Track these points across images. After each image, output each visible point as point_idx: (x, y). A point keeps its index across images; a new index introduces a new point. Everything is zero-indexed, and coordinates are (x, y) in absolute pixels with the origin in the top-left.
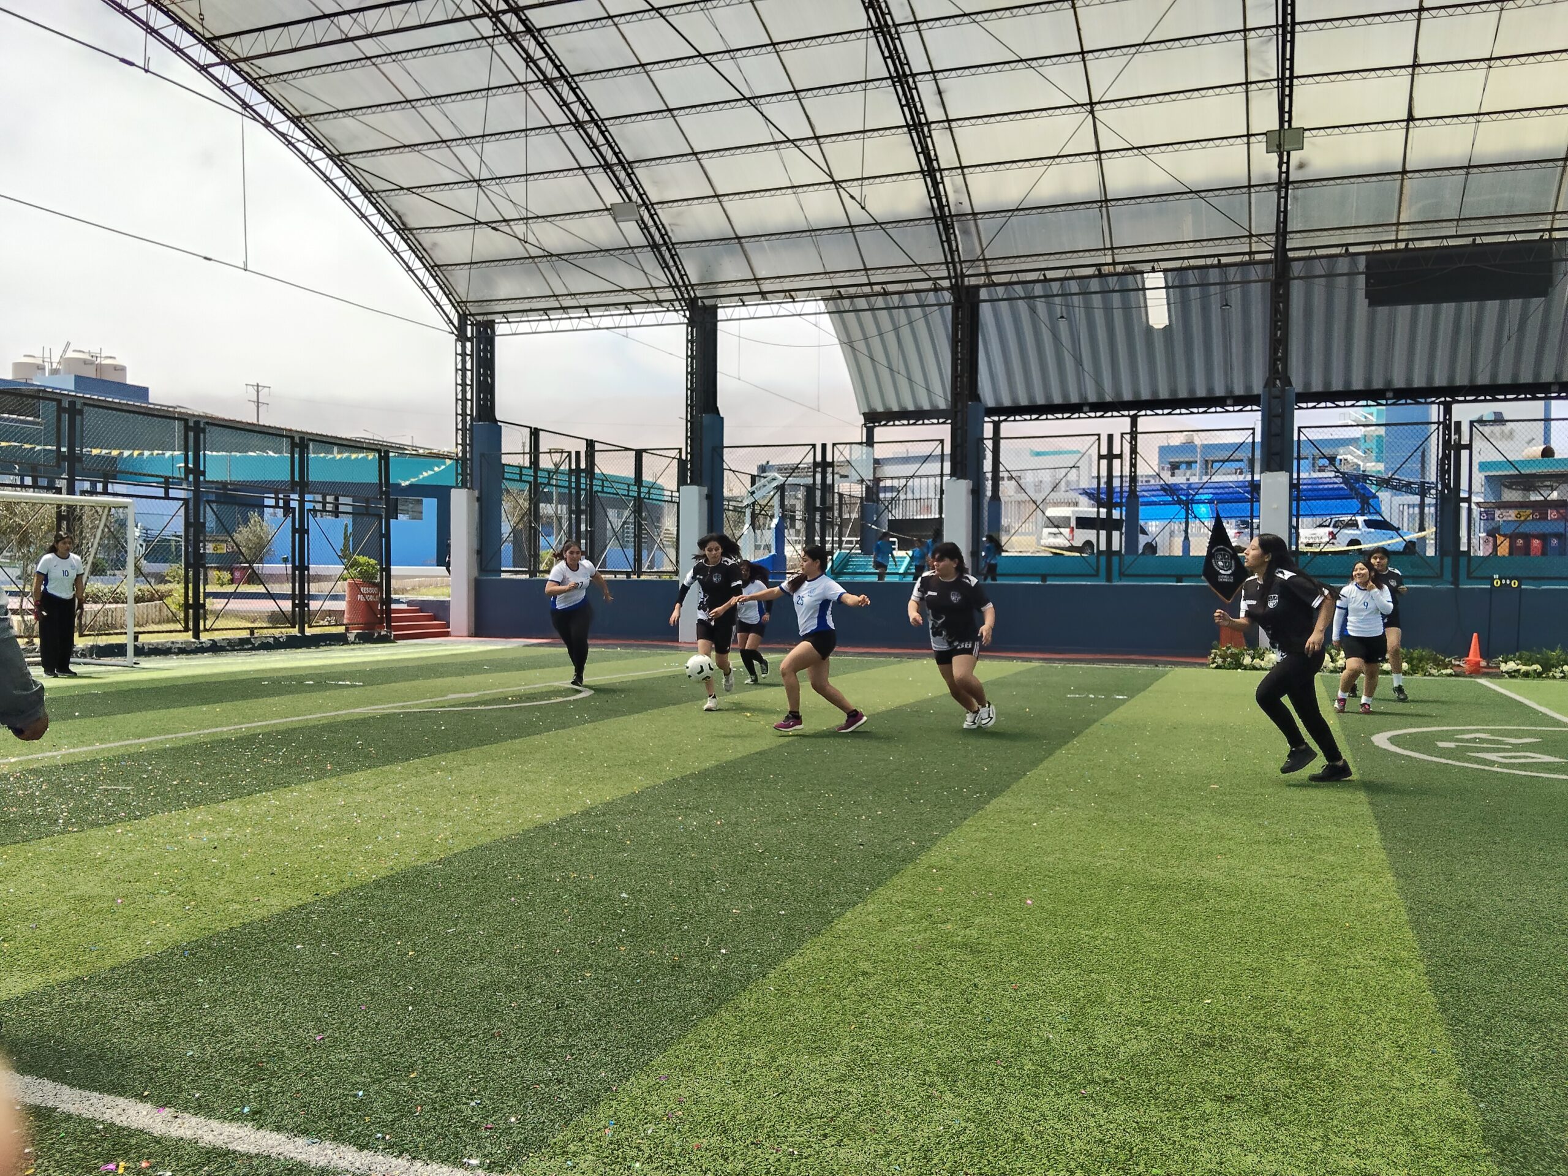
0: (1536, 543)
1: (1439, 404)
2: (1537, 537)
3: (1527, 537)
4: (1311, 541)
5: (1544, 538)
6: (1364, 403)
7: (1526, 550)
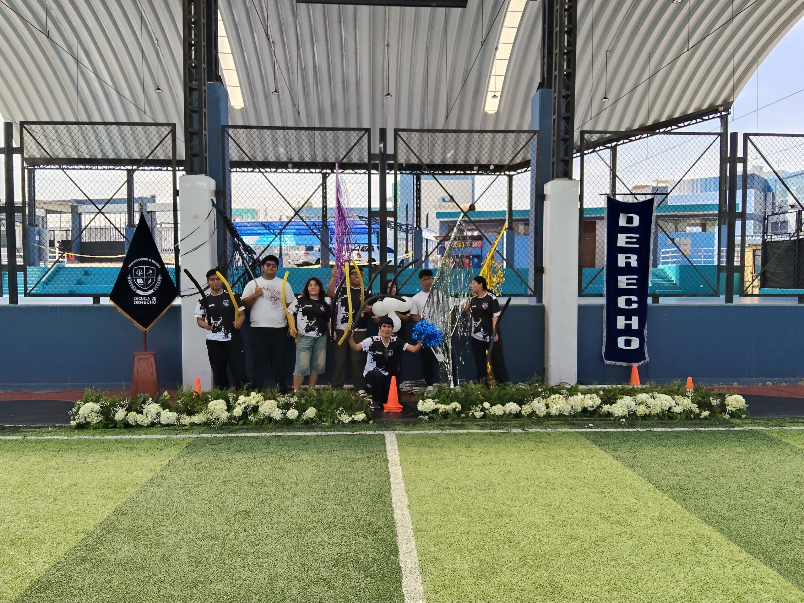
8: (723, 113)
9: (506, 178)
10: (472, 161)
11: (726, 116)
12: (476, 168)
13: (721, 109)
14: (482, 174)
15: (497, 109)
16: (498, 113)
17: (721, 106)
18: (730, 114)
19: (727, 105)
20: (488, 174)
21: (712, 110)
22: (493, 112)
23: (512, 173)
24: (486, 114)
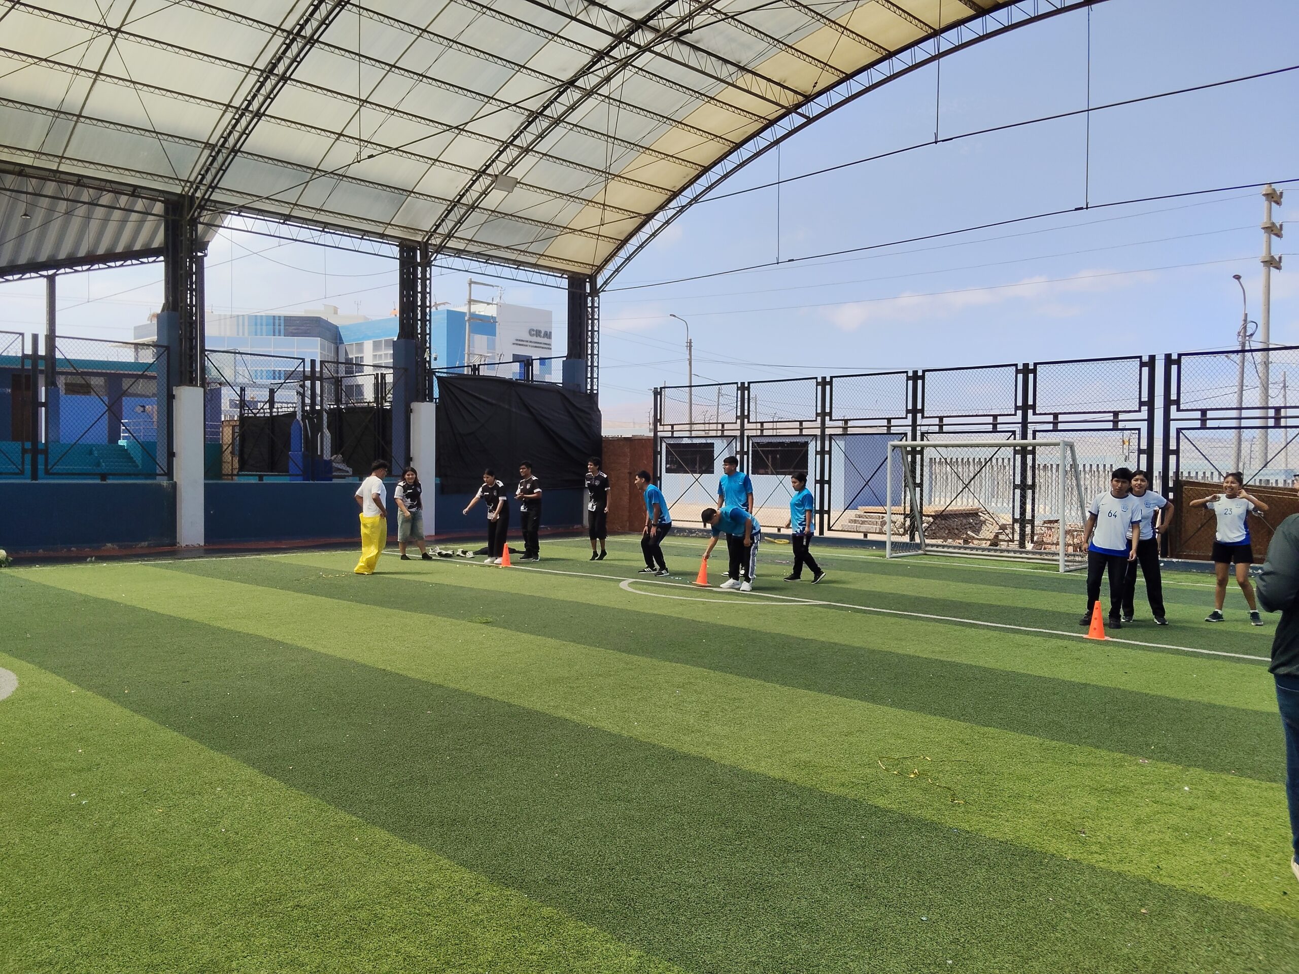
18: (205, 255)
19: (201, 245)
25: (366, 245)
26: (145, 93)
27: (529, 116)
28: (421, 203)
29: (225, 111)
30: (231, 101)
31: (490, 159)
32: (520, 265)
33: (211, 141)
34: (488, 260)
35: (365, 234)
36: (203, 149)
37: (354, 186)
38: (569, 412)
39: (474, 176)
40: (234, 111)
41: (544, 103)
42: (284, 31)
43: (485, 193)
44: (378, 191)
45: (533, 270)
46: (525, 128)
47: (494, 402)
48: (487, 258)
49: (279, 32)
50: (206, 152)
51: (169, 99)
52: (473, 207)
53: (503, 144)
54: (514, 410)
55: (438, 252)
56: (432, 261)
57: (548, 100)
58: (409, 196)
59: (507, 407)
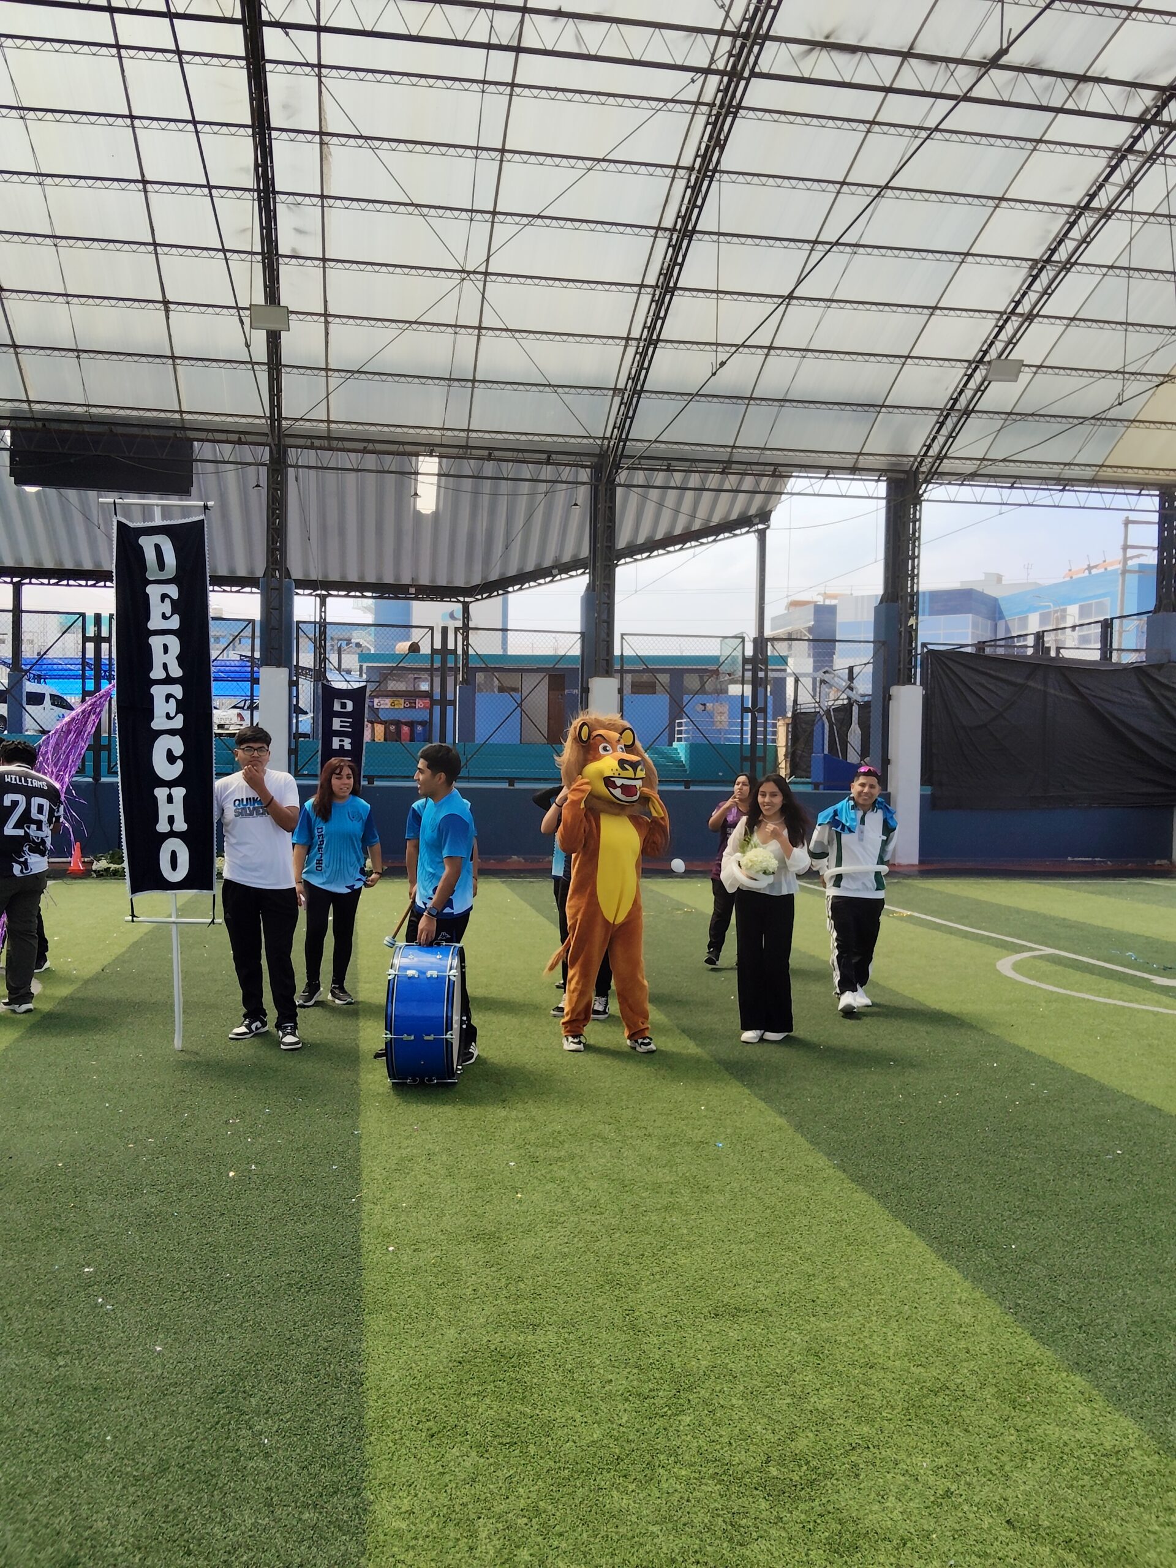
0: (405, 729)
1: (317, 595)
2: (406, 724)
3: (398, 724)
4: (222, 723)
5: (411, 725)
6: (248, 589)
7: (397, 736)
8: (761, 526)
9: (460, 605)
10: (406, 580)
11: (764, 530)
12: (412, 590)
13: (757, 520)
14: (422, 599)
15: (434, 508)
16: (436, 514)
17: (756, 516)
18: (768, 527)
19: (764, 516)
20: (432, 600)
21: (744, 521)
22: (428, 512)
23: (467, 599)
24: (418, 514)
25: (830, 485)
26: (530, 343)
27: (1032, 268)
28: (898, 417)
29: (626, 347)
30: (629, 333)
31: (985, 342)
32: (1066, 485)
33: (621, 385)
34: (1014, 483)
35: (829, 470)
36: (613, 397)
37: (800, 411)
38: (1148, 691)
39: (968, 368)
40: (634, 343)
41: (1051, 244)
42: (666, 229)
43: (981, 390)
44: (835, 412)
45: (1089, 489)
46: (1029, 287)
47: (1019, 681)
48: (1013, 480)
49: (660, 234)
50: (617, 400)
51: (557, 344)
52: (967, 412)
53: (1001, 316)
54: (1052, 691)
55: (928, 482)
56: (922, 495)
57: (1055, 239)
58: (879, 412)
59: (1040, 687)
